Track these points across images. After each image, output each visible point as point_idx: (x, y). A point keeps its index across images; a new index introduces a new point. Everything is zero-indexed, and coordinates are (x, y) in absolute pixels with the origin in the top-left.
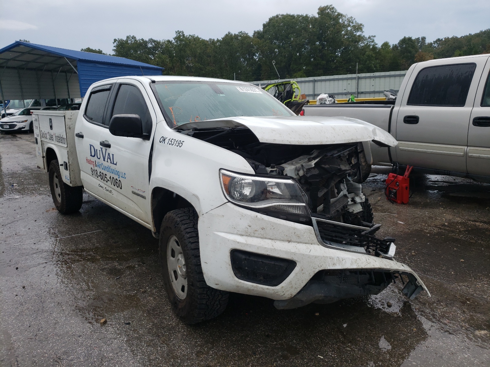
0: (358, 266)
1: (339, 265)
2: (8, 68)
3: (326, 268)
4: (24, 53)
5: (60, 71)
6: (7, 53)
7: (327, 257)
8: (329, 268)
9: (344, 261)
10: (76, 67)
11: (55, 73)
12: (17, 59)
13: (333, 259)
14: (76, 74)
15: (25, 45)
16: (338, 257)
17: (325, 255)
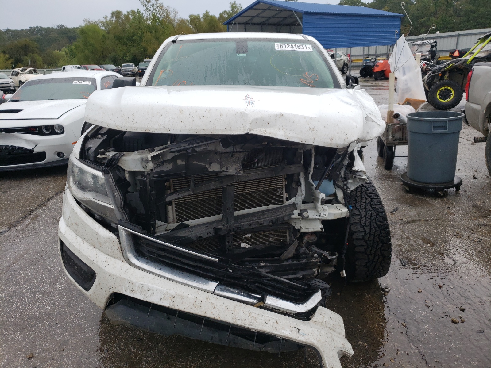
0: (172, 304)
1: (141, 294)
2: (253, 24)
3: (121, 293)
4: (265, 10)
5: (297, 25)
6: (250, 11)
7: (125, 279)
8: (125, 293)
9: (150, 292)
10: (301, 18)
11: (293, 27)
12: (260, 16)
13: (133, 283)
14: (300, 27)
15: (264, 3)
16: (141, 284)
17: (124, 276)
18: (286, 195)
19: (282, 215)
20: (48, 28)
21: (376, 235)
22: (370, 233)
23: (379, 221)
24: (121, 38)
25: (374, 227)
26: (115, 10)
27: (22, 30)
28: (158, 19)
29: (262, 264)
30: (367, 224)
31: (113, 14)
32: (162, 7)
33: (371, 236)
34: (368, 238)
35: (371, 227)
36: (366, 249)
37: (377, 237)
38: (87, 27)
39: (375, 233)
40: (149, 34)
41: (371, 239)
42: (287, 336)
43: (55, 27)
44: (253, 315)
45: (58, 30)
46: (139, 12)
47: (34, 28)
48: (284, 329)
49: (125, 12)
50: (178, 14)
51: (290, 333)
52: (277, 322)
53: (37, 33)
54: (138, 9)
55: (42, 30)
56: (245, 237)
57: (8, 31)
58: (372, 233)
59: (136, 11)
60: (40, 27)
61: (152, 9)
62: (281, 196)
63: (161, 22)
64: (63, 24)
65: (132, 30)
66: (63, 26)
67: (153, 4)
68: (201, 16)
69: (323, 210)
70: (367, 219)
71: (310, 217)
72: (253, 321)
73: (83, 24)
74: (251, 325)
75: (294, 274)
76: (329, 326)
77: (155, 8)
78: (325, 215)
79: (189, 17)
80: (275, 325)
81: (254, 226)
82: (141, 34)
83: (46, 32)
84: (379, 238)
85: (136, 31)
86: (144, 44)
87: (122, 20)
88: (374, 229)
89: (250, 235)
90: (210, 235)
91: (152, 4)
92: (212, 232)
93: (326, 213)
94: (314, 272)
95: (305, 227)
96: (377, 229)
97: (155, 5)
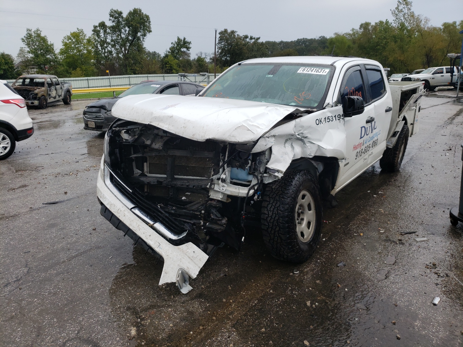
13: (101, 193)
16: (104, 194)
18: (213, 173)
19: (201, 184)
20: (311, 39)
21: (275, 219)
22: (271, 217)
23: (280, 210)
24: (365, 48)
25: (275, 213)
26: (364, 22)
27: (292, 42)
28: (406, 28)
29: (174, 208)
30: (271, 210)
31: (361, 26)
32: (413, 16)
33: (272, 219)
34: (270, 220)
35: (273, 212)
36: (267, 228)
37: (276, 221)
38: (336, 38)
39: (275, 217)
40: (393, 43)
41: (272, 221)
42: (150, 244)
43: (317, 39)
44: (140, 227)
45: (320, 40)
46: (387, 22)
47: (301, 39)
48: (151, 240)
49: (373, 24)
50: (430, 22)
51: (153, 244)
52: (150, 236)
53: (302, 44)
54: (387, 20)
55: (306, 41)
56: (187, 194)
57: (282, 42)
58: (273, 217)
59: (384, 21)
60: (306, 39)
61: (402, 18)
62: (210, 173)
63: (408, 31)
64: (324, 36)
65: (377, 40)
66: (324, 37)
67: (405, 14)
68: (458, 23)
69: (223, 186)
70: (273, 206)
71: (215, 189)
72: (138, 230)
73: (333, 36)
74: (135, 231)
75: (190, 220)
76: (188, 255)
77: (406, 17)
78: (223, 190)
79: (443, 26)
80: (148, 236)
81: (184, 186)
82: (385, 44)
83: (310, 43)
84: (277, 222)
85: (380, 41)
86: (385, 54)
87: (369, 31)
88: (275, 214)
89: (189, 194)
90: (155, 183)
91: (403, 13)
92: (156, 182)
93: (225, 189)
94: (200, 223)
95: (213, 195)
96: (277, 215)
97: (406, 14)
